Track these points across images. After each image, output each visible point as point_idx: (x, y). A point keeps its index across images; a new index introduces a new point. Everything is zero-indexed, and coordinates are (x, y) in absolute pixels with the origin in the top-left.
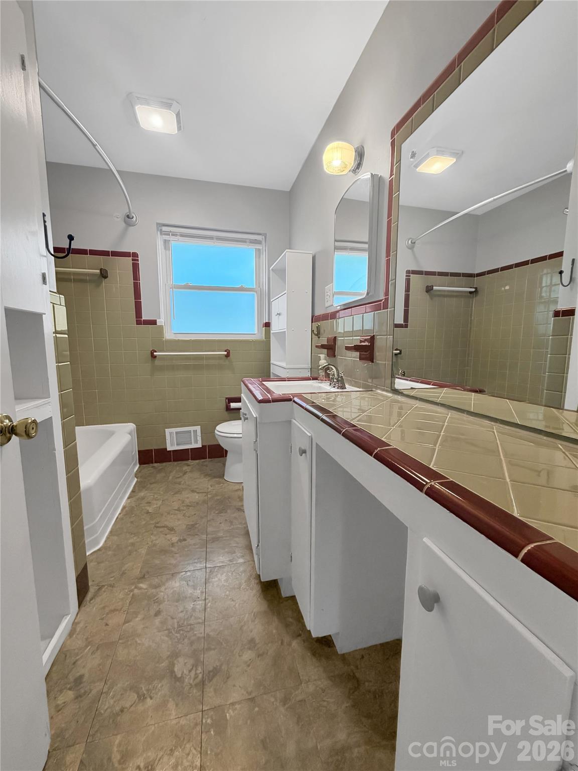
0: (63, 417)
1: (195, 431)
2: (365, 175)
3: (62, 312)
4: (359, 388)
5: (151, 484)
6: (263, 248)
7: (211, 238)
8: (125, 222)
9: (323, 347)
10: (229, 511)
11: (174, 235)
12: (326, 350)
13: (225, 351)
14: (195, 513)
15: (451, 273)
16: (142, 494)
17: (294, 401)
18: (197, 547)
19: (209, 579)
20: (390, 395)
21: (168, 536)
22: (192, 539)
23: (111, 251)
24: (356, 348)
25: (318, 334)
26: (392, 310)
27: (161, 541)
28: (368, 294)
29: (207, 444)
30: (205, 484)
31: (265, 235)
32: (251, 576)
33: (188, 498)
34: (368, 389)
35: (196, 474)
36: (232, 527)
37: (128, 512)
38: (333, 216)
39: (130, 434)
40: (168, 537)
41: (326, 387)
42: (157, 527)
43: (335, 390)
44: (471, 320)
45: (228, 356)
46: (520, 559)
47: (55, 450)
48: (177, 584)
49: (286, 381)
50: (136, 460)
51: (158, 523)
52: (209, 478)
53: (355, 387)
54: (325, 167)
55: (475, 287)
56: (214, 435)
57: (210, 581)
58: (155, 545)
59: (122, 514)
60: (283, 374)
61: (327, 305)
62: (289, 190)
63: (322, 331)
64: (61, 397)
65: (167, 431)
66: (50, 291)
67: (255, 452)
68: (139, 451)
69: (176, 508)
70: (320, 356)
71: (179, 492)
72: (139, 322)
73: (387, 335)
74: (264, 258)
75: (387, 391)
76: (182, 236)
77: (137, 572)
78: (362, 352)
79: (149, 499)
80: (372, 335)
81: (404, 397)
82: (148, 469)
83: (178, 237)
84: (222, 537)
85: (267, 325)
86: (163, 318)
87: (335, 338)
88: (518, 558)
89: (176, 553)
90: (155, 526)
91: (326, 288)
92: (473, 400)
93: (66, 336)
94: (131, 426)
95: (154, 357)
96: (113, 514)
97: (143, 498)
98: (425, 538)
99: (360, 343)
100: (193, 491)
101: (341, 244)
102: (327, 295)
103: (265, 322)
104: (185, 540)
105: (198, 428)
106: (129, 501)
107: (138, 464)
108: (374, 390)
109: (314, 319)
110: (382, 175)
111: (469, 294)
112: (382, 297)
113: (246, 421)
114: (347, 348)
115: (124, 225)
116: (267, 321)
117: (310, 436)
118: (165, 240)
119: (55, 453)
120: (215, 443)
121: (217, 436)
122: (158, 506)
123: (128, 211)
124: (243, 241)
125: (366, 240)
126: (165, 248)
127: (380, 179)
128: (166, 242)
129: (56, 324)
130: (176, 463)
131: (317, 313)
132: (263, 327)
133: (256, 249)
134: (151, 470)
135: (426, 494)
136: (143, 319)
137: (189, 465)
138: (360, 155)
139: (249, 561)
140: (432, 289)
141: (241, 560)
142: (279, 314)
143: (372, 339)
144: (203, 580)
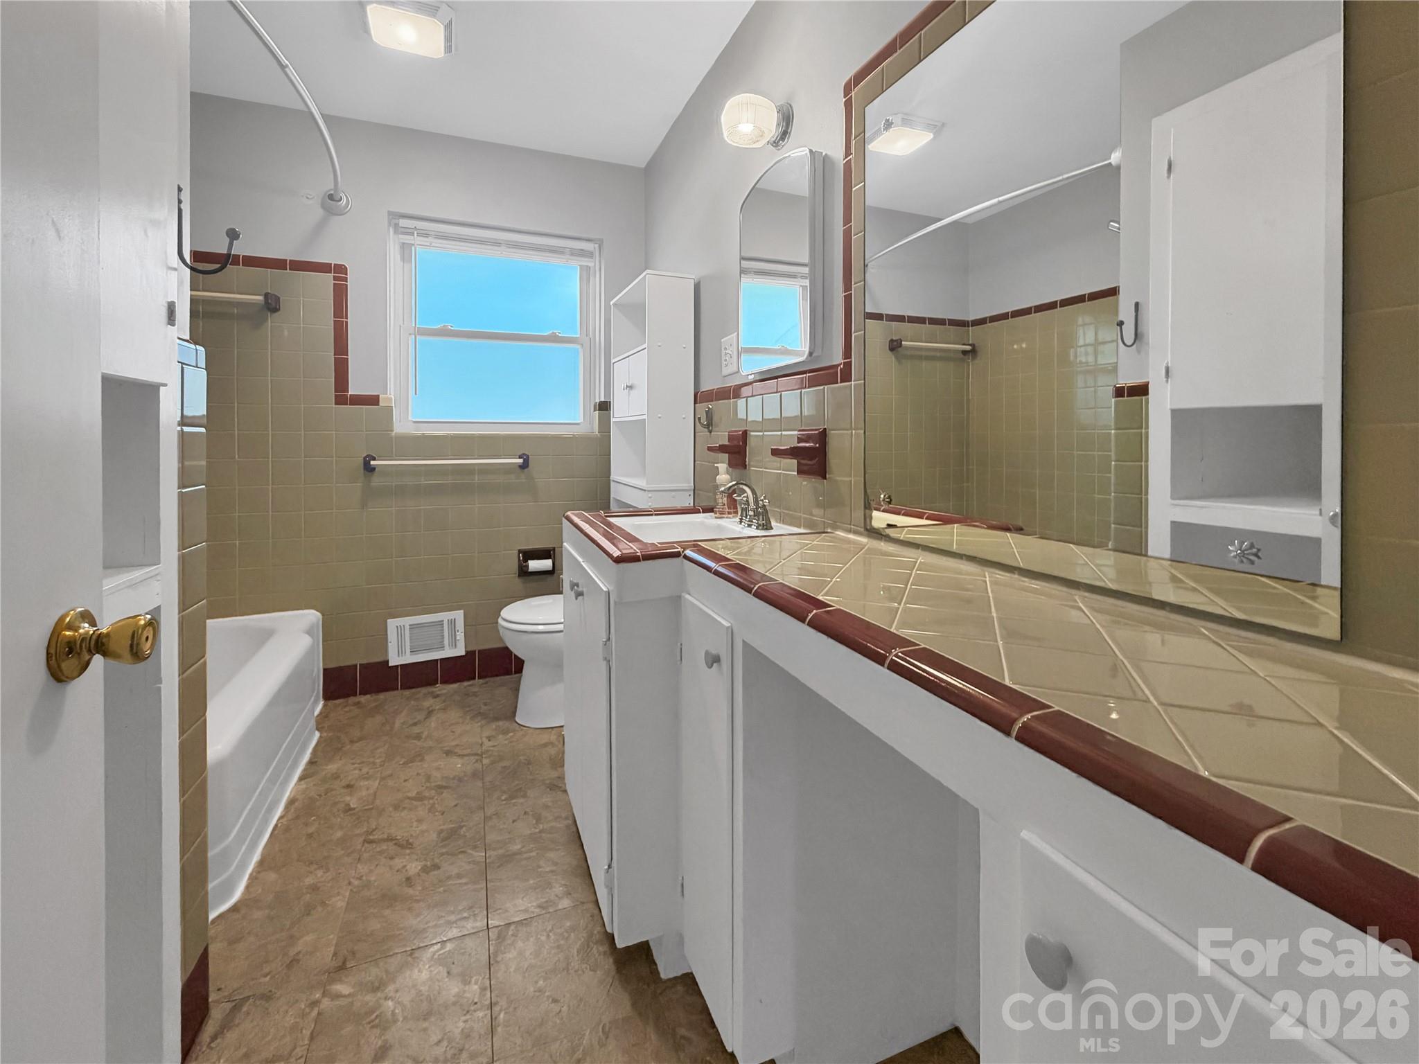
0: (184, 605)
1: (453, 623)
2: (797, 151)
3: (198, 380)
4: (799, 527)
5: (352, 742)
6: (595, 265)
7: (495, 243)
8: (323, 206)
9: (722, 449)
10: (530, 793)
11: (422, 234)
12: (727, 455)
13: (520, 458)
14: (457, 802)
15: (929, 319)
16: (332, 767)
17: (686, 557)
18: (464, 881)
19: (496, 954)
20: (863, 540)
21: (397, 861)
22: (452, 864)
23: (290, 261)
24: (793, 452)
25: (709, 426)
26: (861, 384)
27: (381, 874)
28: (811, 354)
29: (476, 647)
30: (474, 733)
31: (601, 243)
32: (591, 935)
33: (438, 769)
34: (818, 530)
35: (454, 714)
36: (541, 826)
37: (300, 810)
38: (736, 217)
39: (309, 632)
40: (398, 863)
41: (734, 527)
42: (371, 842)
43: (753, 532)
44: (968, 400)
45: (524, 466)
46: (1250, 866)
47: (161, 683)
48: (425, 975)
49: (652, 515)
50: (318, 692)
51: (371, 833)
52: (483, 722)
53: (790, 525)
54: (725, 135)
55: (970, 342)
56: (497, 627)
57: (499, 959)
58: (368, 885)
59: (285, 819)
60: (640, 502)
61: (725, 371)
62: (643, 166)
63: (716, 419)
64: (183, 561)
65: (392, 624)
66: (179, 338)
67: (605, 662)
68: (325, 670)
69: (413, 794)
70: (717, 467)
71: (419, 756)
72: (341, 400)
73: (851, 429)
74: (598, 283)
75: (855, 533)
76: (439, 236)
77: (326, 957)
78: (803, 459)
79: (350, 778)
80: (822, 428)
81: (890, 544)
82: (346, 708)
83: (431, 239)
84: (519, 853)
85: (604, 407)
86: (392, 393)
87: (745, 433)
88: (1245, 864)
89: (418, 901)
90: (365, 841)
91: (722, 340)
92: (1013, 546)
93: (203, 430)
94: (312, 616)
95: (369, 469)
96: (266, 821)
97: (336, 776)
98: (1024, 831)
99: (798, 443)
100: (449, 753)
101: (755, 266)
102: (726, 354)
103: (598, 401)
104: (436, 867)
105: (459, 615)
106: (304, 786)
107: (321, 699)
108: (829, 530)
109: (700, 397)
110: (829, 153)
111: (962, 356)
112: (838, 359)
113: (580, 598)
114: (775, 452)
115: (320, 212)
116: (603, 400)
117: (728, 628)
118: (403, 244)
119: (160, 688)
120: (495, 645)
121: (501, 631)
122: (371, 791)
123: (332, 187)
124: (559, 251)
125: (806, 260)
126: (403, 259)
127: (826, 160)
128: (405, 248)
129: (185, 405)
130: (407, 693)
131: (706, 386)
132: (595, 411)
133: (581, 267)
134: (350, 711)
135: (1019, 739)
136: (350, 393)
137: (436, 696)
138: (786, 118)
139: (583, 903)
140: (901, 345)
141: (565, 903)
142: (630, 387)
143: (823, 435)
144: (485, 958)
